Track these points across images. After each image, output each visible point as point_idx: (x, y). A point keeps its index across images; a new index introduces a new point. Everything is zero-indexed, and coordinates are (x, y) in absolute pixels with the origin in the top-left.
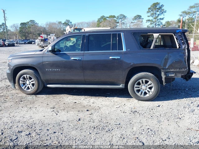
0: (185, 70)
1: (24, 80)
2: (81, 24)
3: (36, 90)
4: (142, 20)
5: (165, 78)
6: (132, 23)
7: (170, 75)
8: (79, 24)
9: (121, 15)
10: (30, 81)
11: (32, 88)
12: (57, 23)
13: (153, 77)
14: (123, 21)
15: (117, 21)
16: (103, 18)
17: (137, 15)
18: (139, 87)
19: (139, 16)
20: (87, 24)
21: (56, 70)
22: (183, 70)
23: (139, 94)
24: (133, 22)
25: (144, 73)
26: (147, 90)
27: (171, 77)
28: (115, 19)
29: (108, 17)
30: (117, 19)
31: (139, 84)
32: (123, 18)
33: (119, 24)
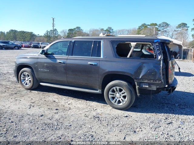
0: (160, 82)
1: (24, 77)
2: (122, 31)
3: (31, 86)
4: (187, 28)
5: (139, 89)
6: (175, 31)
7: (144, 86)
8: (120, 31)
9: (164, 23)
10: (28, 78)
11: (29, 84)
12: (99, 30)
13: (126, 86)
14: (165, 29)
15: (159, 29)
16: (144, 26)
17: (182, 23)
18: (113, 95)
19: (184, 24)
20: (128, 31)
21: (46, 70)
22: (157, 82)
23: (113, 102)
24: (177, 30)
25: (119, 81)
26: (121, 99)
27: (145, 88)
28: (157, 27)
29: (149, 25)
30: (159, 27)
31: (113, 91)
32: (165, 26)
33: (160, 32)
